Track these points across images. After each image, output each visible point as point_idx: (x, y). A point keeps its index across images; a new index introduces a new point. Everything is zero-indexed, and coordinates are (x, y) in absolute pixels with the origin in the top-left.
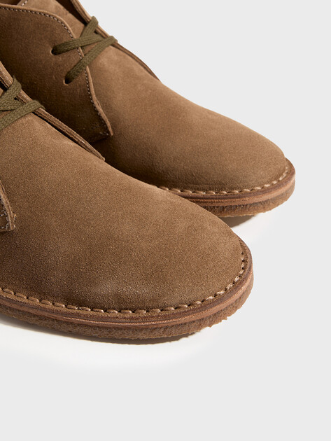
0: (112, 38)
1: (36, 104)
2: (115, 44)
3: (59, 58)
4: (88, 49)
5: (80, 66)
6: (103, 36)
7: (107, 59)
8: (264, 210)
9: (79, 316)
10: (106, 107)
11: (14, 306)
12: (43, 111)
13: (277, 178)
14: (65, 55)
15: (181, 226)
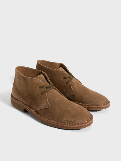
0: (74, 77)
1: (55, 87)
2: (75, 78)
3: (65, 80)
4: (70, 78)
5: (68, 82)
6: (73, 76)
7: (73, 80)
8: (104, 109)
9: (60, 124)
10: (74, 89)
11: (48, 122)
12: (56, 88)
13: (106, 103)
14: (66, 79)
15: (80, 110)
